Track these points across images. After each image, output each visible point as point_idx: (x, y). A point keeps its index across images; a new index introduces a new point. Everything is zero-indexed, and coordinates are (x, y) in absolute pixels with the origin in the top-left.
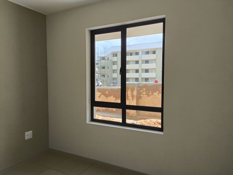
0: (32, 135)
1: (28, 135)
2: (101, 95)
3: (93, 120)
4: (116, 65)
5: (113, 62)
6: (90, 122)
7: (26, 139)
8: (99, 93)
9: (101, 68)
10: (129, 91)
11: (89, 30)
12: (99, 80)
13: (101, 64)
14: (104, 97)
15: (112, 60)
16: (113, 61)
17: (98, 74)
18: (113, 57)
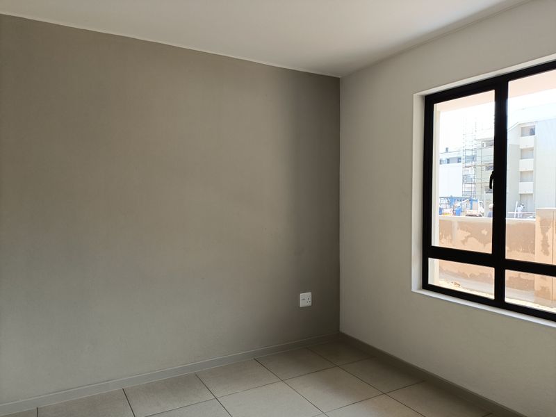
0: (310, 300)
1: (305, 299)
2: (468, 237)
3: (426, 285)
4: (532, 157)
5: (522, 150)
6: (419, 289)
7: (301, 306)
8: (465, 232)
9: (484, 168)
10: (551, 230)
11: (422, 96)
12: (476, 201)
13: (484, 159)
14: (477, 242)
15: (519, 146)
16: (521, 147)
17: (474, 184)
18: (522, 136)
